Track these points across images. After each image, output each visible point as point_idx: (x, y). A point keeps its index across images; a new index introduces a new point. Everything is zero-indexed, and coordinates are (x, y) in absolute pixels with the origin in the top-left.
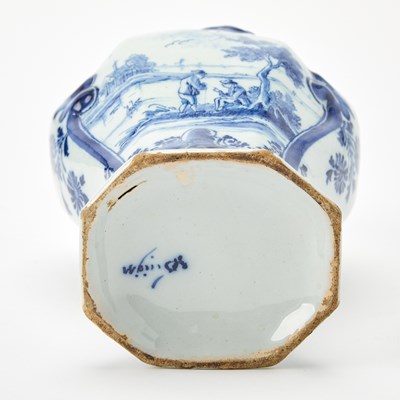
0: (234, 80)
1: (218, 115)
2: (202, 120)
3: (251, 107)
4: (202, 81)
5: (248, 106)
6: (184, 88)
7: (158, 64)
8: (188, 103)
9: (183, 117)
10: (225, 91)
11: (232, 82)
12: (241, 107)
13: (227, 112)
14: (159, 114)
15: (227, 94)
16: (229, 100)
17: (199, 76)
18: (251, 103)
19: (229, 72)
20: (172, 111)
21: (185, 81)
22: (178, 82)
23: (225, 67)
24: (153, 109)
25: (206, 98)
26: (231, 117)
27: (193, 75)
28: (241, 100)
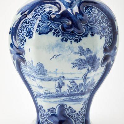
0: (74, 81)
1: (68, 96)
2: (62, 98)
3: (79, 92)
4: (63, 81)
5: (78, 92)
6: (57, 85)
8: (58, 91)
9: (56, 97)
10: (71, 86)
11: (74, 82)
12: (75, 92)
13: (70, 95)
14: (49, 95)
15: (71, 88)
16: (72, 90)
17: (62, 79)
18: (79, 91)
19: (72, 76)
20: (53, 94)
21: (57, 81)
22: (55, 82)
23: (71, 74)
24: (47, 92)
25: (65, 89)
26: (72, 97)
27: (60, 78)
28: (76, 90)
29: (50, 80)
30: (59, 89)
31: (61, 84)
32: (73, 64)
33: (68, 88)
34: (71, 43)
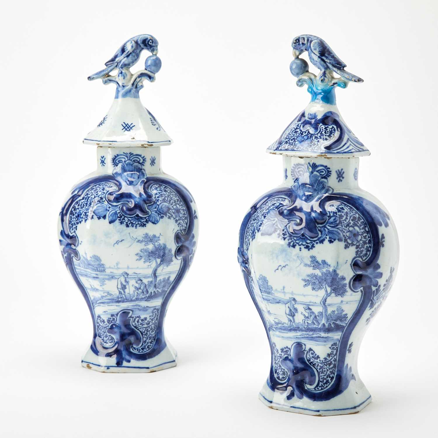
0: (310, 307)
1: (306, 331)
2: (299, 334)
3: (320, 326)
4: (296, 306)
5: (318, 326)
6: (288, 312)
7: (274, 289)
8: (291, 321)
9: (290, 330)
10: (307, 315)
11: (309, 309)
12: (315, 326)
13: (309, 330)
14: (280, 325)
15: (308, 317)
16: (310, 322)
17: (293, 302)
18: (319, 324)
19: (307, 300)
20: (285, 325)
21: (287, 305)
22: (284, 305)
23: (304, 296)
24: (277, 321)
25: (299, 319)
26: (311, 333)
27: (291, 301)
28: (314, 321)
29: (278, 303)
30: (291, 318)
31: (292, 310)
32: (305, 280)
33: (303, 317)
34: (300, 250)
